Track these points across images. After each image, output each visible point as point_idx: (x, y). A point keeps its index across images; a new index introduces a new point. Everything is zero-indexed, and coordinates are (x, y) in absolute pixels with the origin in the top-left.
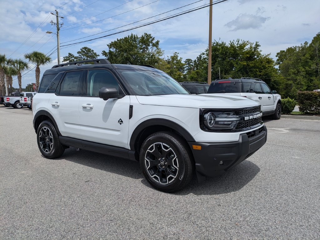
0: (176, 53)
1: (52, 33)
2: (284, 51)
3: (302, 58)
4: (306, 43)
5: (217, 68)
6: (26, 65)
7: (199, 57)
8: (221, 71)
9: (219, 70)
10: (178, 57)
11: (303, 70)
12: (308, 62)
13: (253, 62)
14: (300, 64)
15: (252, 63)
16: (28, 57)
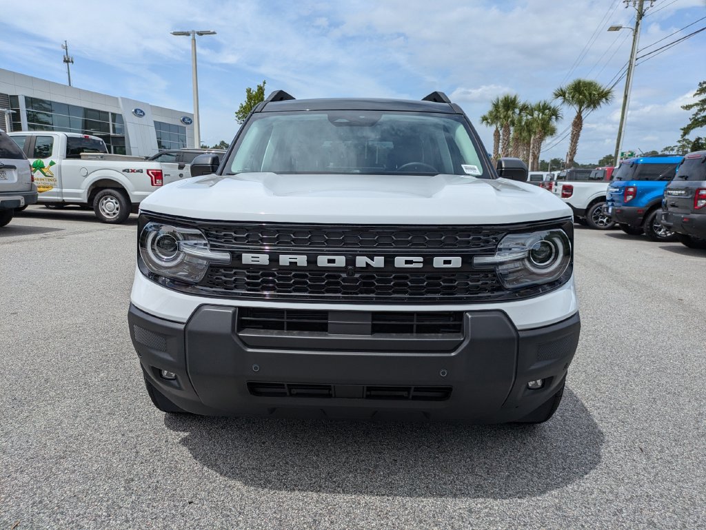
1: (621, 27)
6: (554, 113)
16: (561, 95)
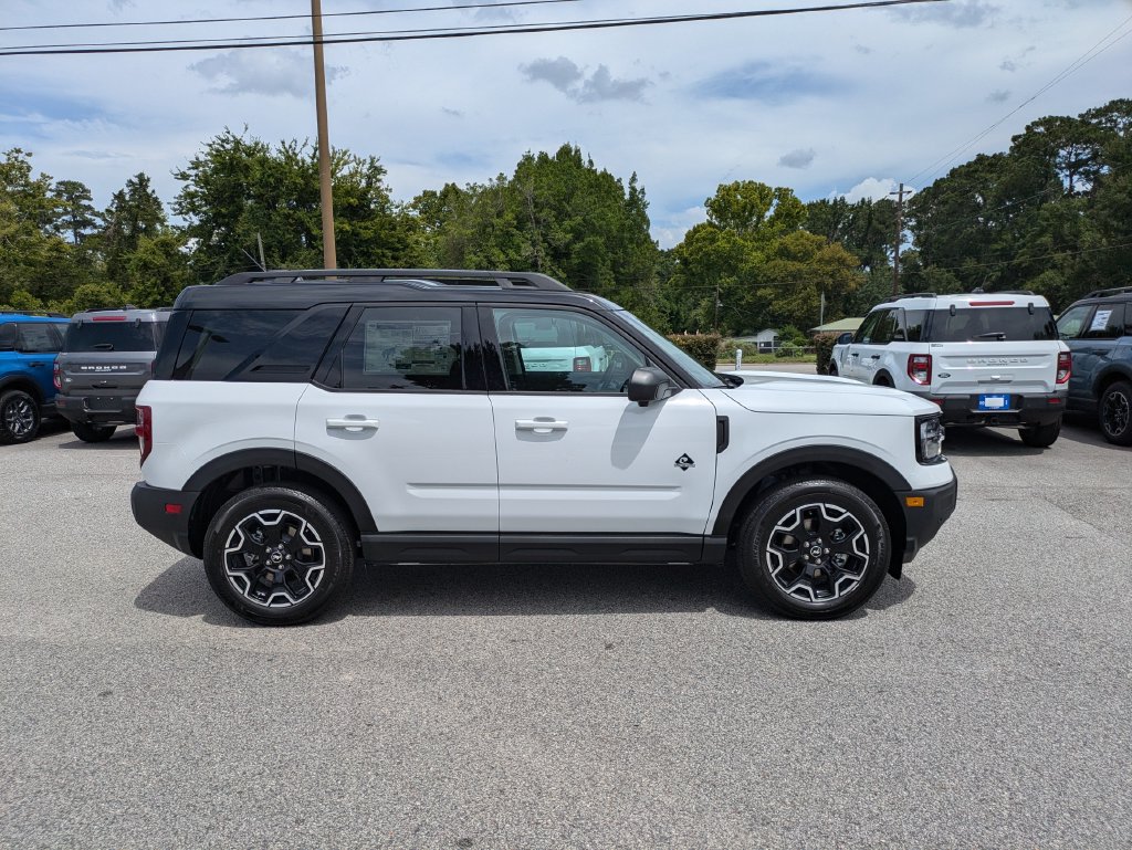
0: (18, 151)
2: (434, 194)
3: (496, 221)
4: (501, 177)
5: (247, 233)
7: (136, 180)
8: (267, 248)
9: (257, 245)
10: (29, 168)
11: (502, 257)
12: (512, 235)
13: (369, 223)
14: (492, 241)
15: (366, 228)
